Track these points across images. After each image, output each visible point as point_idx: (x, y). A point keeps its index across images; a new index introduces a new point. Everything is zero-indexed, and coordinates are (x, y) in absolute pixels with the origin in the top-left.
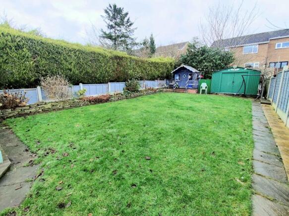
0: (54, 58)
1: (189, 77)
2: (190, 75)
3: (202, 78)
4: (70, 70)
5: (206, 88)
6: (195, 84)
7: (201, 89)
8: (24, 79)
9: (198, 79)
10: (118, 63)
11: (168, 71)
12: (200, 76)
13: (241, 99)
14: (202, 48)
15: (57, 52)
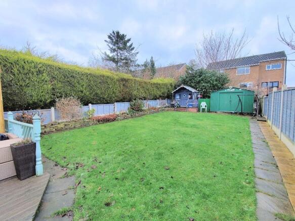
0: (68, 81)
1: (189, 96)
2: (190, 94)
3: (201, 98)
4: (82, 92)
5: (206, 106)
6: (195, 103)
7: (201, 108)
8: (41, 101)
9: (198, 98)
10: (124, 85)
11: (169, 91)
12: (199, 96)
13: (239, 117)
14: (199, 70)
15: (71, 76)
